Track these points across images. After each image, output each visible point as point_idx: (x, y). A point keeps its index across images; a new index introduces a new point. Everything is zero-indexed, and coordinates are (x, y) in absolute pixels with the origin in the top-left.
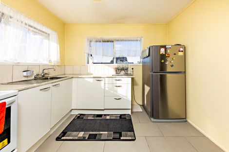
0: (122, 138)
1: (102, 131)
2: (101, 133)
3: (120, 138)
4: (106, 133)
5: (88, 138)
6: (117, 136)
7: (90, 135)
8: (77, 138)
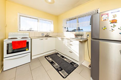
0: (60, 72)
1: (57, 63)
2: (56, 63)
3: (59, 71)
4: (57, 65)
5: (51, 62)
6: (59, 69)
7: (52, 61)
8: (48, 60)
